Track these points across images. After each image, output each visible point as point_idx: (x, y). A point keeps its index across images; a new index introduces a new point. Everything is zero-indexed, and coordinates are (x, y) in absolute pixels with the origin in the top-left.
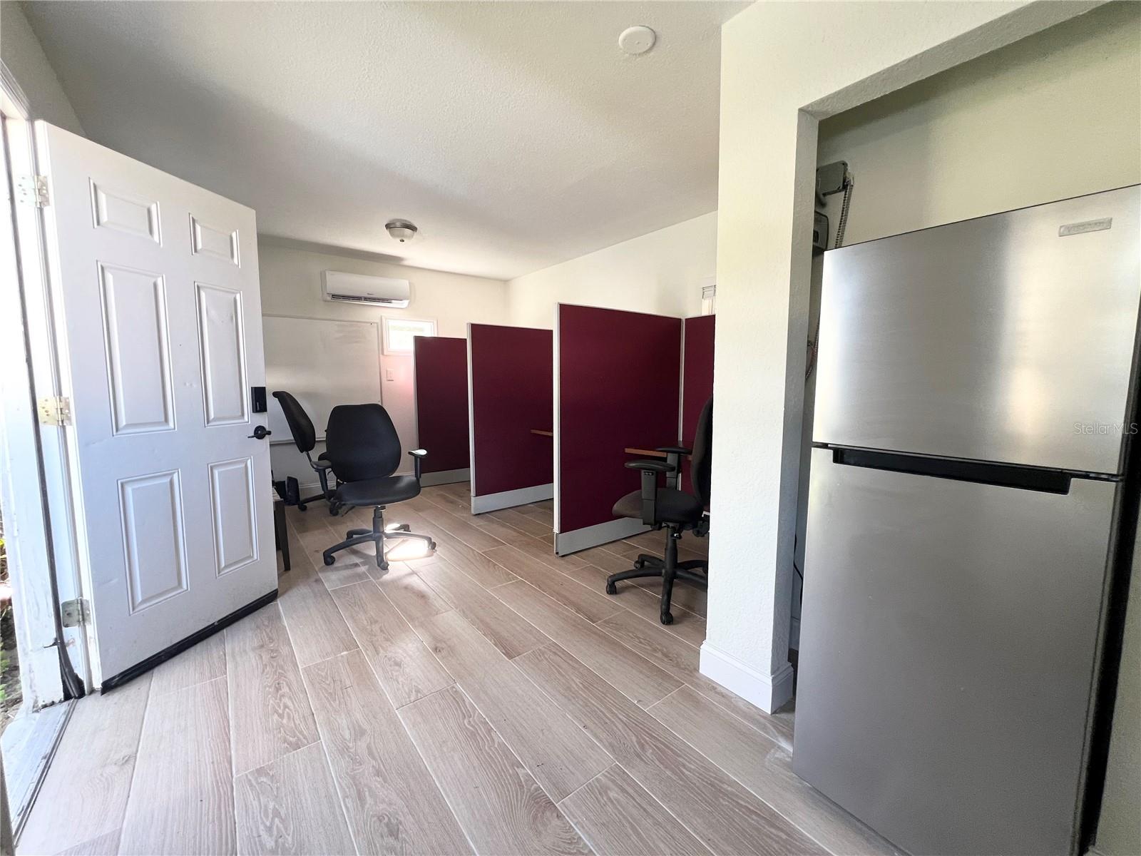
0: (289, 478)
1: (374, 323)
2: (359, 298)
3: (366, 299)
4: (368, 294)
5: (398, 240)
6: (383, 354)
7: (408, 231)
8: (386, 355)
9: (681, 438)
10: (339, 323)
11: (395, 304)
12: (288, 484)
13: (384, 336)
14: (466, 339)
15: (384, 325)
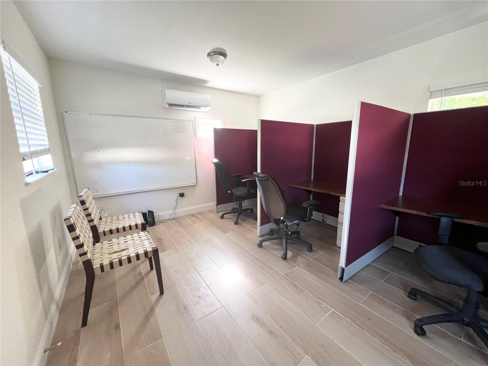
0: (149, 211)
1: (191, 121)
2: (183, 106)
3: (187, 106)
4: (189, 103)
5: (215, 64)
6: (196, 139)
7: (222, 58)
8: (198, 139)
9: (401, 194)
10: (173, 121)
11: (203, 109)
12: (148, 214)
13: (196, 127)
14: (257, 131)
15: (196, 121)
